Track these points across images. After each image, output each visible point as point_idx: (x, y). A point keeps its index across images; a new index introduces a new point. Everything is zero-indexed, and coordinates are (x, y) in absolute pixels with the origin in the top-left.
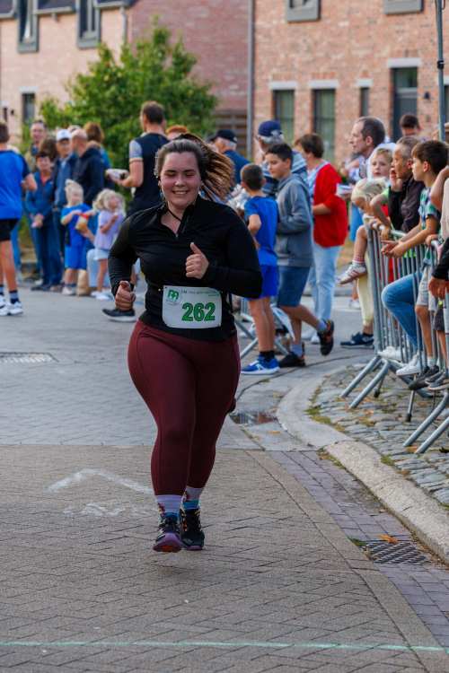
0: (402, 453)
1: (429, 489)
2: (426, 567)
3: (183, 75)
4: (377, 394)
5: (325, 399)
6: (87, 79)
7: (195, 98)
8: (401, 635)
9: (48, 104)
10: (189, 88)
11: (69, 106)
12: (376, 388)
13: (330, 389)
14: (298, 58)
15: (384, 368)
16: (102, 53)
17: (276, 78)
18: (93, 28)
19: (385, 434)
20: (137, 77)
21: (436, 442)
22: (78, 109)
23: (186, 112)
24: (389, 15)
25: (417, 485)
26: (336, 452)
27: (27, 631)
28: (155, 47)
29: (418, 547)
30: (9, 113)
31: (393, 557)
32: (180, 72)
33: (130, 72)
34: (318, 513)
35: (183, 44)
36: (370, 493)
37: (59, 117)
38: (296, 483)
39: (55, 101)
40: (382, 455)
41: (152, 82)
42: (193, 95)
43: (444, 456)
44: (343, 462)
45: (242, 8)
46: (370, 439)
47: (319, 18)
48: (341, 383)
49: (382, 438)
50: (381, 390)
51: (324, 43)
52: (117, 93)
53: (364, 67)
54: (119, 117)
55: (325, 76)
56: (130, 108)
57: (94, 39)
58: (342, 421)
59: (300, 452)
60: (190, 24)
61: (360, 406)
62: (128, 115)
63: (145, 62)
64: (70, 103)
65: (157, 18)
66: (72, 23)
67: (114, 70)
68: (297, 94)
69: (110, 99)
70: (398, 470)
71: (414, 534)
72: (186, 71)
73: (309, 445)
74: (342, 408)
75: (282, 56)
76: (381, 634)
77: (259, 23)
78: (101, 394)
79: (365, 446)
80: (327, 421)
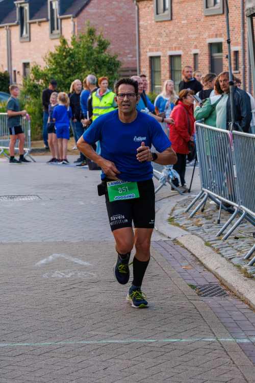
0: (216, 240)
1: (229, 258)
2: (227, 298)
3: (103, 51)
4: (203, 210)
5: (177, 214)
6: (55, 55)
7: (110, 62)
8: (213, 333)
9: (35, 68)
10: (106, 57)
11: (46, 68)
12: (202, 207)
13: (179, 209)
14: (161, 40)
15: (206, 196)
16: (62, 41)
17: (151, 50)
18: (58, 29)
19: (207, 230)
20: (80, 53)
21: (232, 233)
22: (51, 70)
23: (106, 69)
24: (206, 16)
25: (223, 256)
26: (182, 241)
27: (23, 338)
28: (88, 37)
29: (223, 288)
30: (17, 72)
31: (210, 293)
32: (102, 50)
33: (76, 50)
34: (173, 272)
35: (102, 35)
36: (199, 261)
37: (41, 74)
38: (162, 257)
39: (39, 67)
40: (205, 241)
41: (88, 55)
42: (109, 61)
43: (236, 241)
44: (185, 245)
45: (133, 15)
46: (199, 233)
47: (172, 19)
48: (185, 205)
49: (205, 232)
50: (205, 208)
51: (175, 32)
52: (70, 61)
53: (195, 43)
54: (71, 74)
55: (175, 49)
56: (77, 69)
57: (59, 34)
58: (185, 224)
59: (164, 241)
60: (106, 25)
61: (194, 216)
62: (76, 72)
63: (84, 45)
64: (47, 67)
65: (89, 22)
66: (47, 26)
67: (68, 49)
68: (162, 58)
69: (67, 64)
70: (213, 248)
71: (221, 281)
72: (105, 48)
73: (169, 237)
74: (185, 218)
75: (154, 39)
76: (203, 333)
77: (141, 23)
78: (63, 215)
79: (196, 237)
80: (178, 225)
